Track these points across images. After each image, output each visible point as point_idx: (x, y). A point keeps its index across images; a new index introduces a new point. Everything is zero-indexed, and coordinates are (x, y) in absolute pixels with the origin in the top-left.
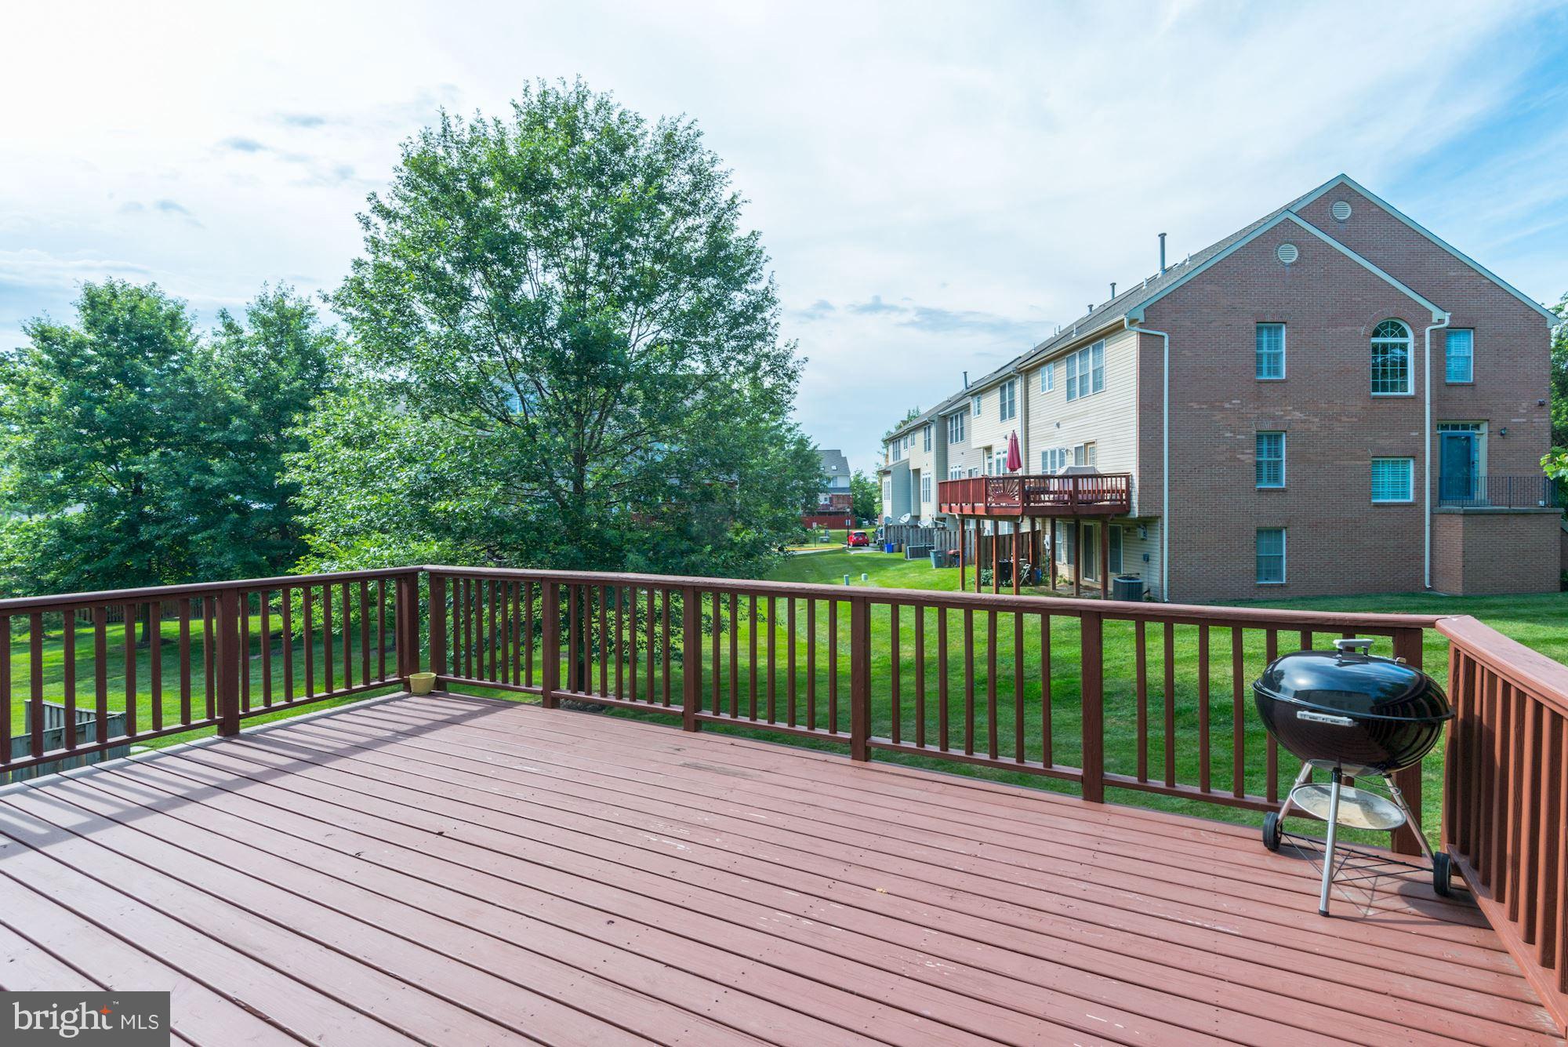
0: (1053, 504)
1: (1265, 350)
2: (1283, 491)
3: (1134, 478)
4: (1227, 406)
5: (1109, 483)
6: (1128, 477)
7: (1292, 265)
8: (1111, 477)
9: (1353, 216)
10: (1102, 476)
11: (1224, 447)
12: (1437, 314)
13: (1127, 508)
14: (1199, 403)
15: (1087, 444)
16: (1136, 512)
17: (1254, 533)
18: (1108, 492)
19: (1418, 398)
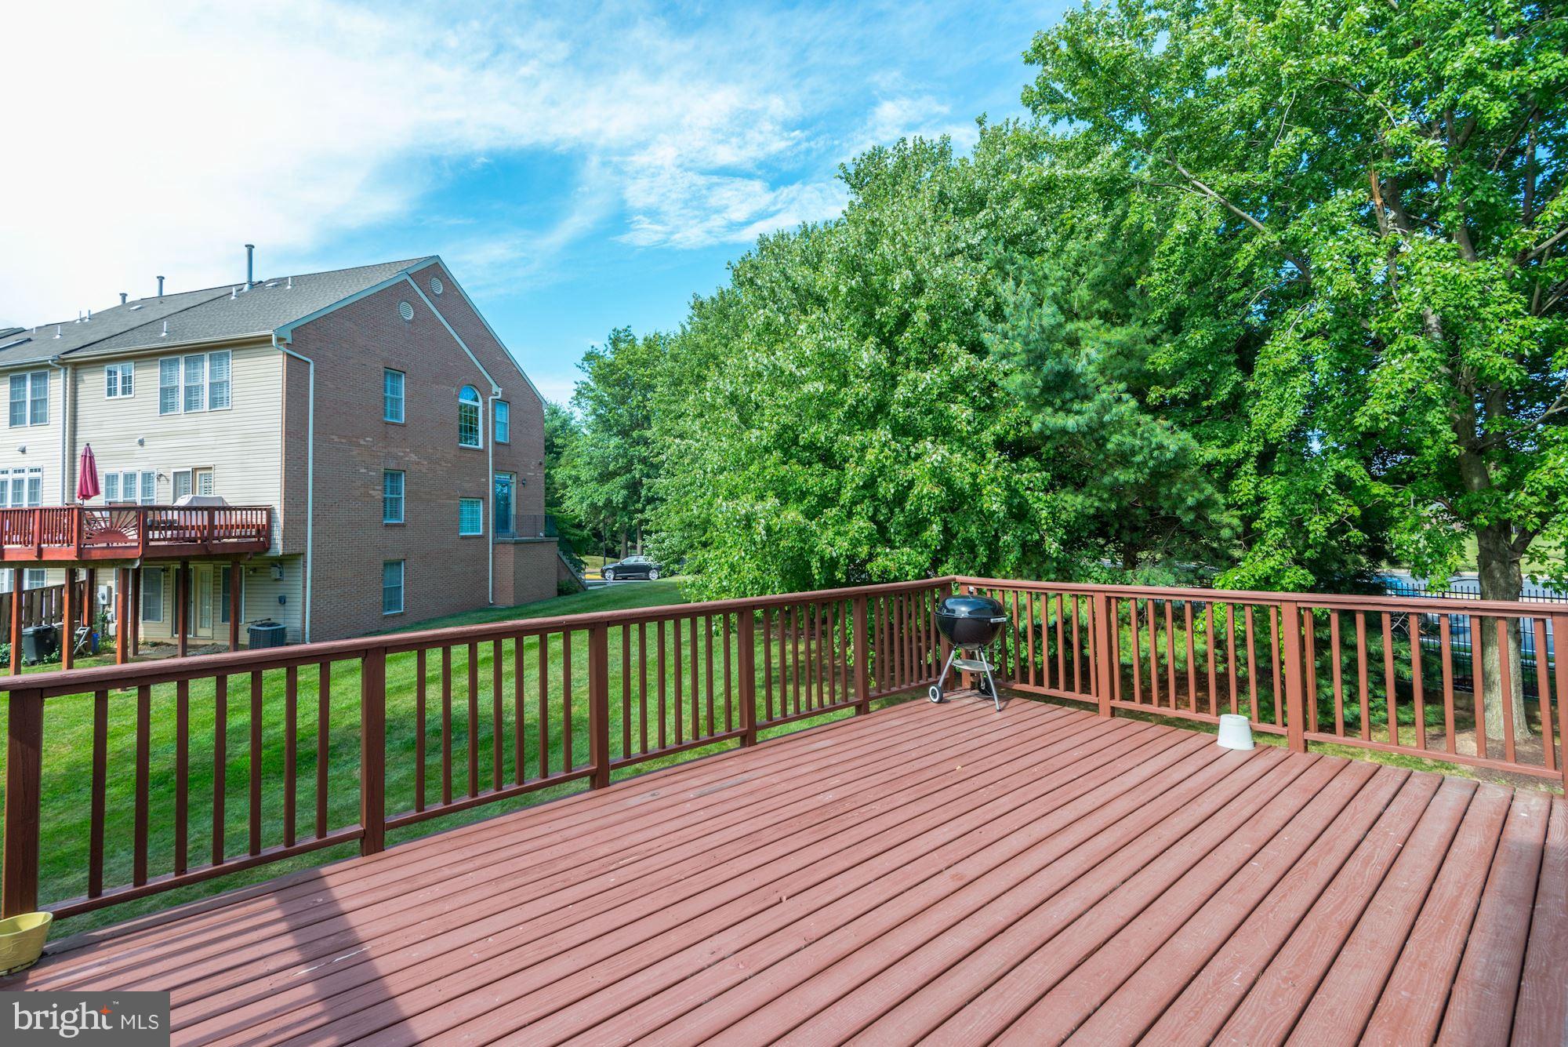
0: (171, 543)
1: (389, 394)
2: (403, 525)
3: (278, 511)
4: (362, 442)
5: (239, 517)
6: (270, 511)
7: (409, 322)
8: (241, 509)
9: (444, 293)
10: (230, 509)
11: (359, 483)
12: (495, 388)
13: (267, 545)
14: (340, 436)
15: (195, 470)
16: (279, 547)
17: (382, 566)
18: (238, 527)
19: (484, 452)
